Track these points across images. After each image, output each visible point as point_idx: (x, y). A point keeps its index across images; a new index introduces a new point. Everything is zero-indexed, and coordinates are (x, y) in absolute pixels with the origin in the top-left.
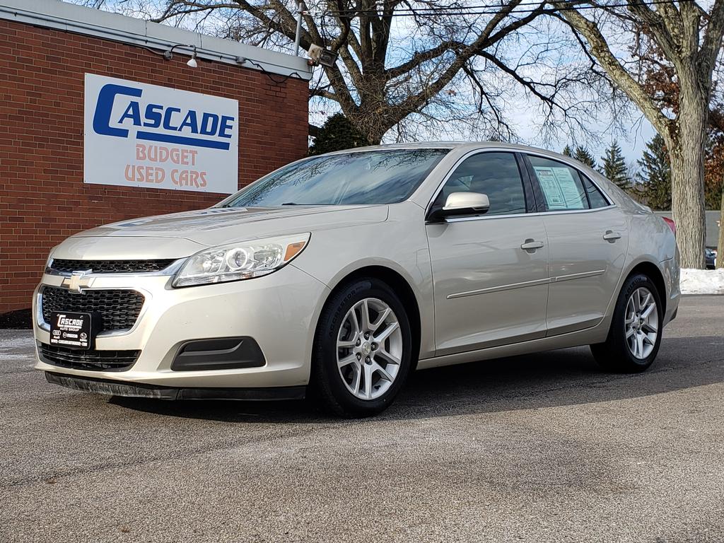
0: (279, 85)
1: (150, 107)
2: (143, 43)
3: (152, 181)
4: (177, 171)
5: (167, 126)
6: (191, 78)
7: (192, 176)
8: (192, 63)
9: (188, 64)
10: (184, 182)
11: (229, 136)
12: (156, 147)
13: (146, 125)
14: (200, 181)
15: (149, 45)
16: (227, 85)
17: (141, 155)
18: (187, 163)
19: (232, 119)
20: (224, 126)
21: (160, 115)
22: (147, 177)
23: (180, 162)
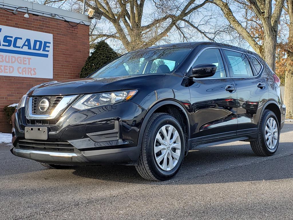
0: (74, 27)
1: (6, 37)
2: (2, 6)
3: (7, 72)
4: (20, 68)
5: (15, 46)
6: (28, 23)
7: (28, 70)
8: (26, 16)
9: (24, 16)
10: (24, 73)
11: (48, 51)
12: (9, 56)
13: (3, 45)
14: (33, 72)
15: (5, 7)
16: (47, 27)
17: (1, 60)
18: (26, 64)
19: (50, 43)
20: (45, 46)
21: (11, 41)
22: (4, 70)
23: (22, 63)
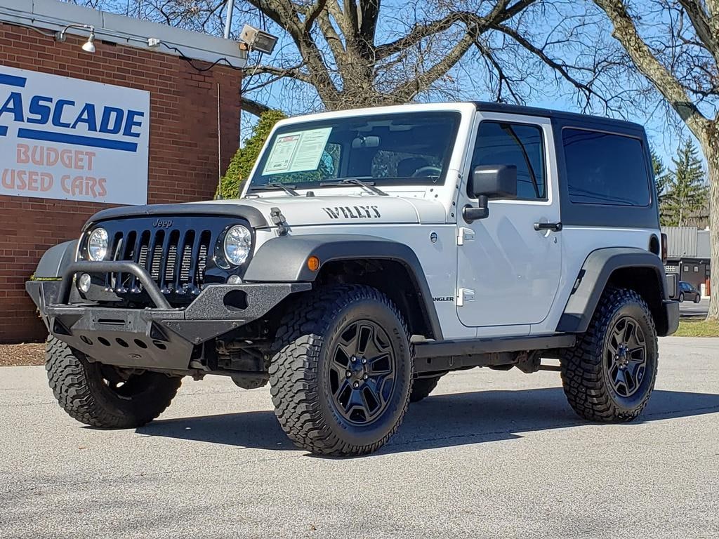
0: (204, 73)
1: (36, 99)
2: (29, 22)
3: (36, 189)
4: (68, 177)
5: (57, 122)
6: (88, 64)
7: (87, 183)
8: (88, 47)
9: (83, 47)
10: (77, 190)
11: (137, 135)
12: (42, 148)
14: (97, 189)
15: (35, 24)
16: (134, 73)
17: (23, 157)
18: (82, 167)
19: (142, 114)
20: (130, 122)
21: (49, 108)
22: (30, 184)
23: (73, 166)
